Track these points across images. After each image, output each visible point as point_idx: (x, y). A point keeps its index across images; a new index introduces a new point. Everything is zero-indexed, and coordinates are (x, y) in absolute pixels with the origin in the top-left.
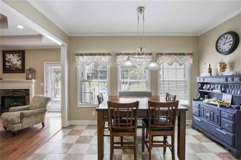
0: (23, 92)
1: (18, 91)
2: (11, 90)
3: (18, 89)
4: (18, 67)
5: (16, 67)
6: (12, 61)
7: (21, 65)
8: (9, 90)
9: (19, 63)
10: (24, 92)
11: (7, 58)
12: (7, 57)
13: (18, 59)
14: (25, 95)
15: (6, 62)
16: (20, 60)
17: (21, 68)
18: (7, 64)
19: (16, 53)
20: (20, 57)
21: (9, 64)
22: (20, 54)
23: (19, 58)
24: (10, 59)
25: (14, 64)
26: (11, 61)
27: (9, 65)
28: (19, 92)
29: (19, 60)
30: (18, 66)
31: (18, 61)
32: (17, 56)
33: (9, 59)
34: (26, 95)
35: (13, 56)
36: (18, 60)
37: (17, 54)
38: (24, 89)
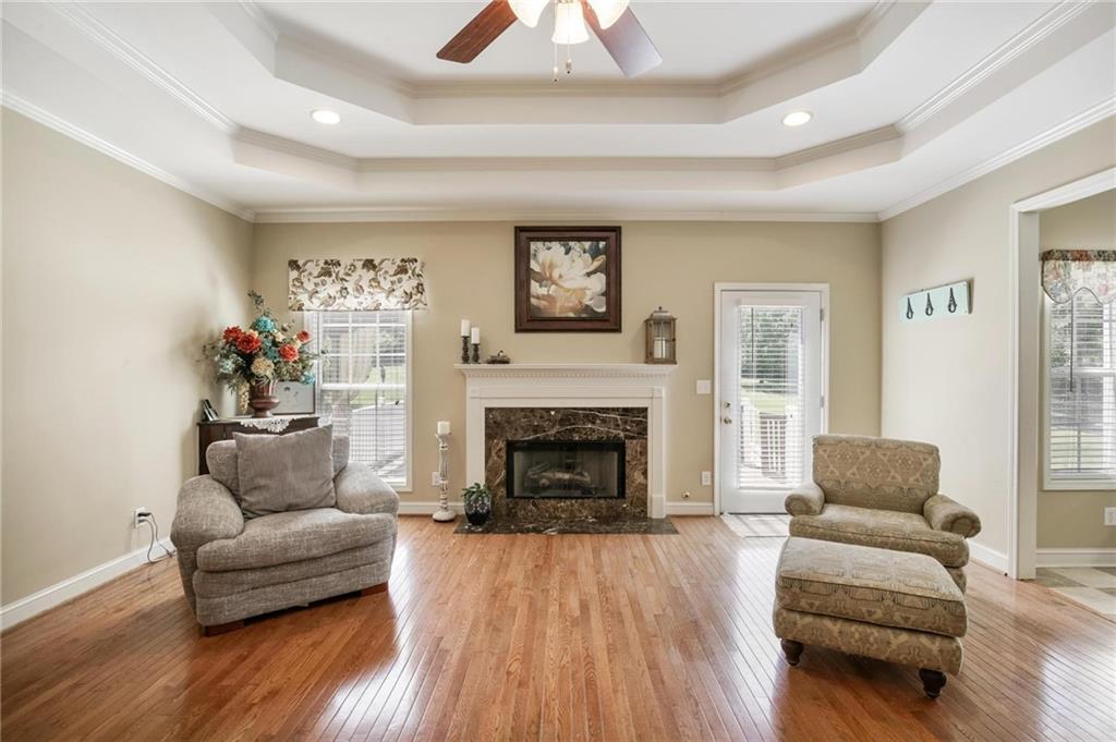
0: (616, 420)
1: (591, 415)
2: (553, 413)
3: (590, 409)
4: (589, 303)
5: (581, 303)
6: (560, 276)
7: (603, 294)
8: (548, 410)
9: (598, 283)
10: (620, 422)
11: (537, 262)
12: (535, 255)
13: (592, 268)
14: (622, 435)
15: (533, 282)
16: (602, 272)
17: (603, 309)
18: (535, 288)
19: (579, 239)
20: (602, 258)
21: (543, 291)
22: (602, 244)
23: (596, 264)
24: (552, 266)
25: (569, 290)
26: (555, 275)
27: (546, 293)
28: (594, 423)
29: (594, 272)
30: (588, 297)
31: (589, 274)
32: (587, 255)
33: (548, 263)
34: (626, 437)
35: (567, 253)
36: (588, 271)
37: (587, 245)
38: (617, 409)
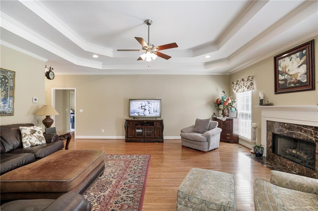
0: (311, 132)
1: (300, 128)
2: (286, 125)
3: (300, 125)
4: (299, 79)
5: (296, 79)
6: (289, 70)
7: (305, 74)
8: (284, 123)
9: (303, 69)
10: (313, 133)
11: (281, 67)
12: (280, 65)
13: (301, 63)
14: (314, 139)
15: (279, 75)
16: (304, 64)
17: (305, 81)
18: (281, 77)
19: (294, 53)
20: (304, 58)
21: (283, 78)
22: (304, 52)
23: (302, 61)
24: (286, 67)
25: (291, 75)
26: (287, 70)
27: (284, 78)
28: (301, 132)
29: (301, 65)
30: (299, 77)
31: (299, 67)
32: (298, 58)
33: (284, 66)
34: (316, 141)
35: (290, 61)
36: (299, 65)
37: (298, 54)
38: (312, 127)
